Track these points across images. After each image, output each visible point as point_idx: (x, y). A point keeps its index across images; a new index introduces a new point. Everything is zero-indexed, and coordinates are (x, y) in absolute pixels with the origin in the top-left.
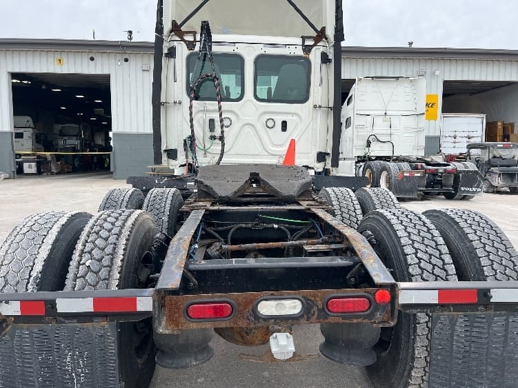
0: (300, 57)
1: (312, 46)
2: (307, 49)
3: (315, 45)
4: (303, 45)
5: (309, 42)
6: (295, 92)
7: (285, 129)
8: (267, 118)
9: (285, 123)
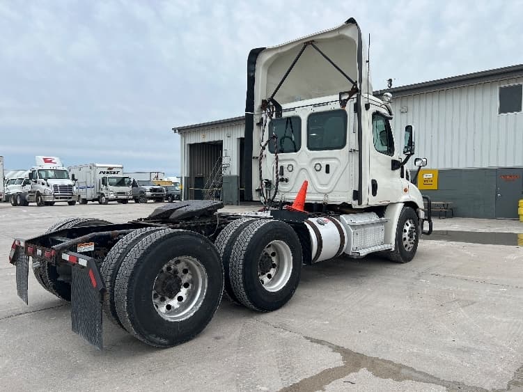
0: (339, 110)
1: (347, 100)
2: (343, 103)
3: (349, 98)
4: (340, 100)
5: (345, 97)
6: (337, 140)
7: (327, 171)
8: (316, 163)
9: (328, 166)
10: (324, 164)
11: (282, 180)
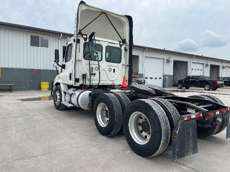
0: (118, 48)
2: (121, 46)
5: (121, 43)
6: (117, 59)
7: (114, 72)
8: (109, 68)
9: (114, 70)
10: (113, 68)
11: (92, 74)
